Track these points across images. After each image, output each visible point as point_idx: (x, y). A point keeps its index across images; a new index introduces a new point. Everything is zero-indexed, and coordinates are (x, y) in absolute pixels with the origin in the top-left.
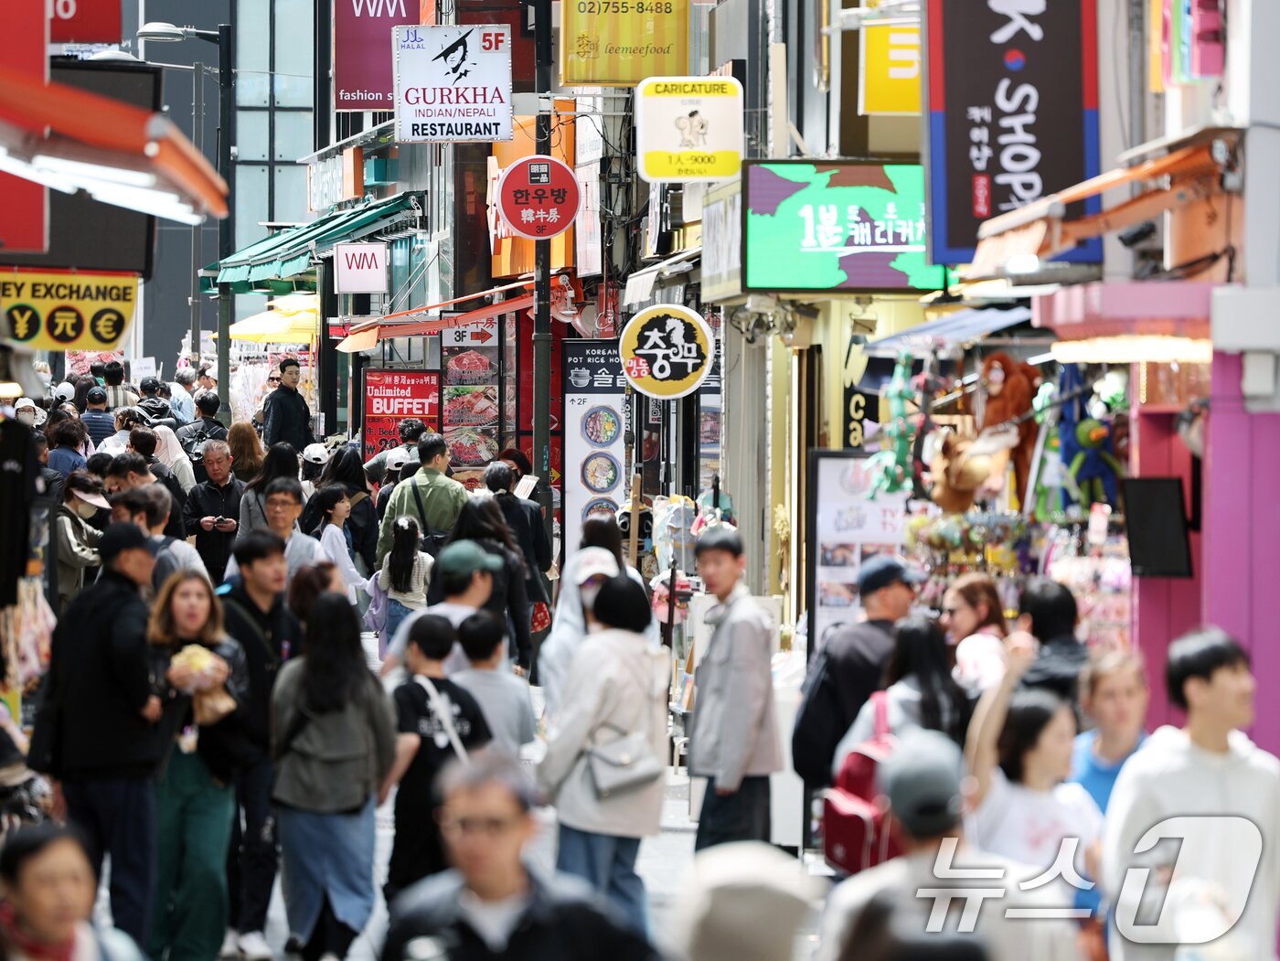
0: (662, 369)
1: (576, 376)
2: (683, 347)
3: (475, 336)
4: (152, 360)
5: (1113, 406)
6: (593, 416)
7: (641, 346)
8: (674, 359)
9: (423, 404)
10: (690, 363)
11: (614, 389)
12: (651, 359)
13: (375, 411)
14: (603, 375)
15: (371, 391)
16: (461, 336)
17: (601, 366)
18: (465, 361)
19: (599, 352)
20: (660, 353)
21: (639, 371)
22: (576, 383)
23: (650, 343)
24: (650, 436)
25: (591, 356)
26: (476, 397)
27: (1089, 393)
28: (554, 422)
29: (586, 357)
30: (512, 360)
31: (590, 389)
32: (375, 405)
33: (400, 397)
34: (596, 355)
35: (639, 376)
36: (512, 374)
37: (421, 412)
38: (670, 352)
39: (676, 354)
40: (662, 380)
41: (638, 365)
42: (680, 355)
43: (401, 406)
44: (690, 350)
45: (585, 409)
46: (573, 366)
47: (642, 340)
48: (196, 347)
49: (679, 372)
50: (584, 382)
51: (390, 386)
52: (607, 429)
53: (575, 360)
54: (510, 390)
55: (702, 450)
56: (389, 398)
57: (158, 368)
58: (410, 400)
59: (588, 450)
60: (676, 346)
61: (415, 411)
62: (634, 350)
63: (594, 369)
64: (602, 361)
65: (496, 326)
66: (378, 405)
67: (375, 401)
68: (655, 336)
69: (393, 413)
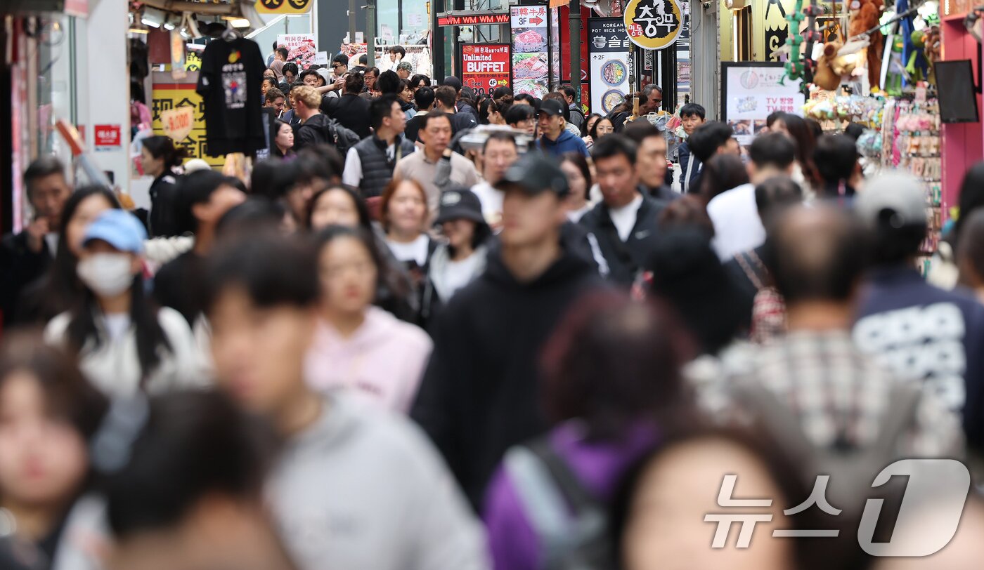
0: (651, 31)
1: (597, 41)
2: (664, 16)
3: (532, 21)
4: (325, 53)
5: (930, 22)
6: (608, 67)
7: (637, 16)
8: (659, 24)
9: (500, 65)
10: (669, 26)
11: (621, 49)
12: (644, 25)
13: (469, 70)
14: (614, 40)
15: (466, 57)
16: (523, 21)
17: (613, 34)
18: (526, 37)
19: (611, 26)
20: (650, 20)
21: (636, 32)
22: (597, 45)
23: (643, 14)
24: (645, 78)
25: (606, 28)
26: (534, 60)
27: (914, 14)
28: (584, 75)
29: (603, 29)
30: (556, 35)
31: (606, 49)
32: (469, 67)
33: (485, 61)
34: (610, 28)
35: (637, 36)
36: (556, 44)
37: (498, 70)
38: (656, 19)
39: (660, 21)
40: (651, 38)
41: (636, 29)
42: (663, 22)
43: (485, 67)
44: (668, 18)
45: (603, 62)
46: (595, 34)
47: (638, 12)
48: (353, 40)
49: (662, 32)
50: (602, 45)
51: (478, 54)
52: (617, 74)
53: (596, 31)
54: (556, 55)
55: (678, 87)
56: (477, 62)
57: (328, 59)
58: (491, 63)
59: (606, 88)
60: (660, 16)
61: (494, 70)
62: (633, 19)
63: (608, 36)
64: (614, 31)
65: (545, 14)
66: (471, 67)
67: (469, 64)
68: (646, 9)
69: (480, 71)
